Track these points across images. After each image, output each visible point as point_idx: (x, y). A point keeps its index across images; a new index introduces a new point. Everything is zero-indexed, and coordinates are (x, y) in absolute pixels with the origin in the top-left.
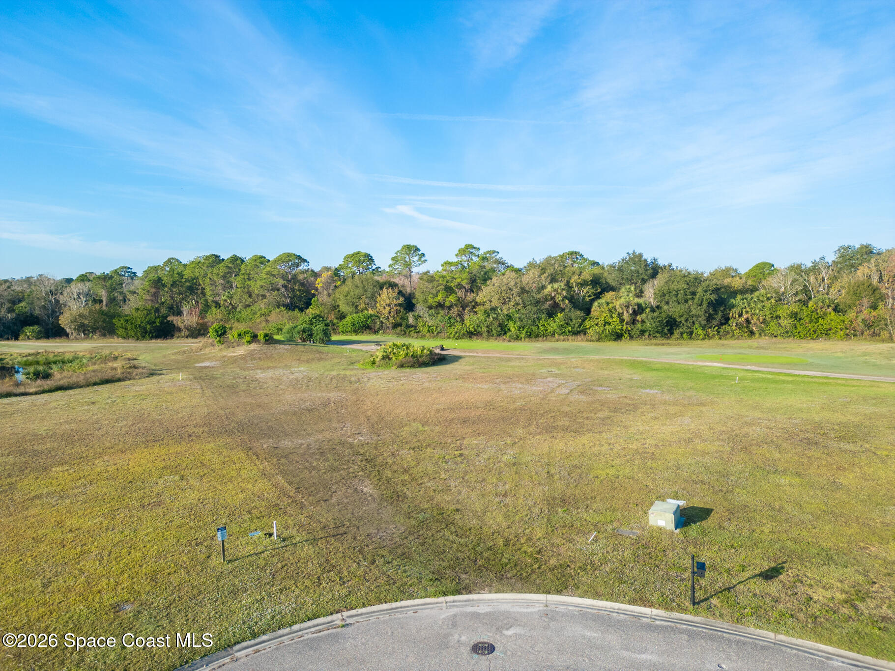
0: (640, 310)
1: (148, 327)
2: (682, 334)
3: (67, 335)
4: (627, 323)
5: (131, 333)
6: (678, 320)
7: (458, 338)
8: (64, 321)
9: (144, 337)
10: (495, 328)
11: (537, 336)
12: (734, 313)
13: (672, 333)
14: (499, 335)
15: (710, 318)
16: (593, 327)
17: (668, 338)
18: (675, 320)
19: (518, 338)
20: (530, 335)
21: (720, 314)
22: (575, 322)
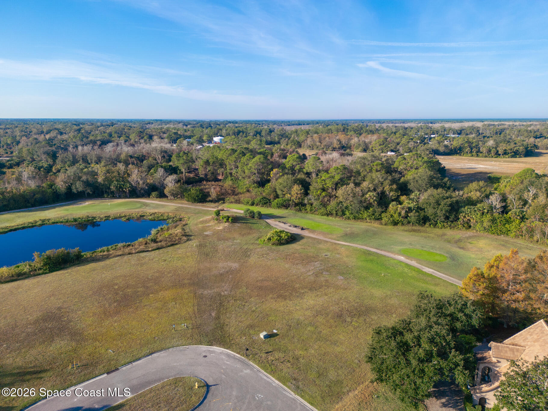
0: (410, 211)
1: (197, 198)
2: (430, 225)
3: (167, 197)
4: (402, 217)
5: (190, 200)
6: (430, 217)
7: (322, 215)
8: (166, 191)
9: (195, 202)
10: (340, 213)
11: (358, 219)
12: (461, 216)
13: (425, 224)
14: (341, 216)
15: (447, 218)
16: (385, 218)
17: (422, 226)
18: (428, 217)
19: (349, 218)
20: (355, 218)
21: (453, 216)
22: (377, 214)
